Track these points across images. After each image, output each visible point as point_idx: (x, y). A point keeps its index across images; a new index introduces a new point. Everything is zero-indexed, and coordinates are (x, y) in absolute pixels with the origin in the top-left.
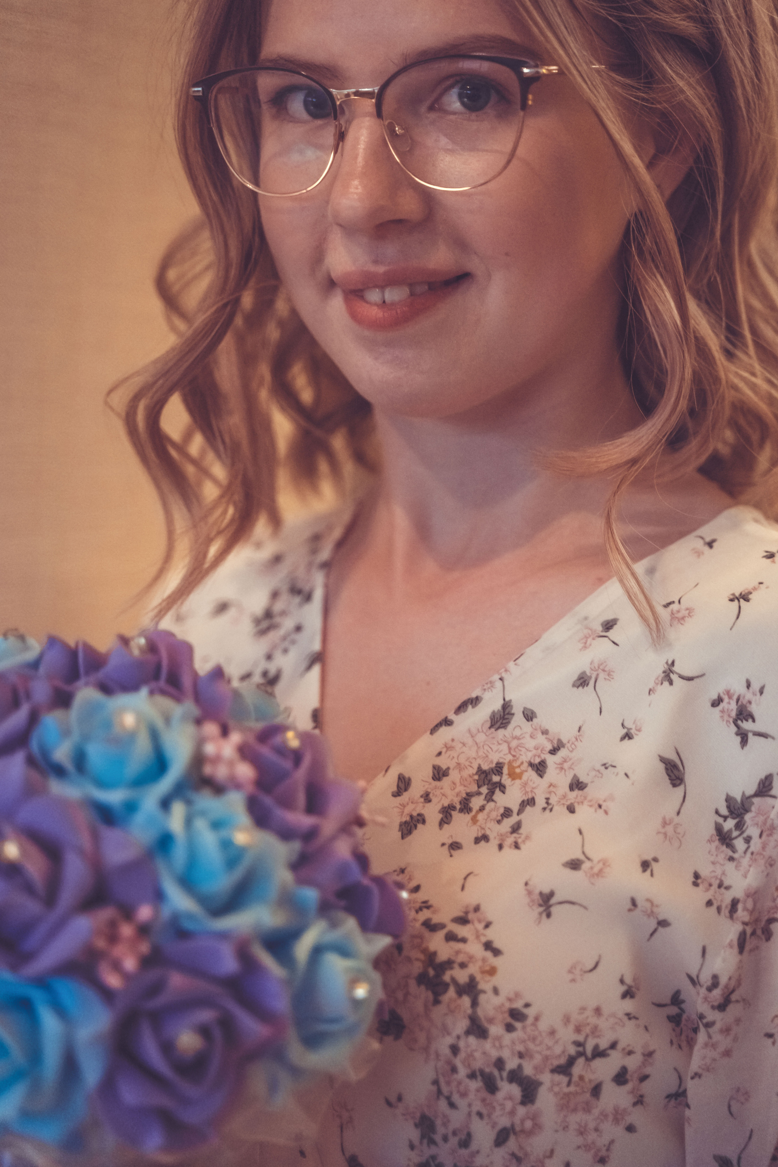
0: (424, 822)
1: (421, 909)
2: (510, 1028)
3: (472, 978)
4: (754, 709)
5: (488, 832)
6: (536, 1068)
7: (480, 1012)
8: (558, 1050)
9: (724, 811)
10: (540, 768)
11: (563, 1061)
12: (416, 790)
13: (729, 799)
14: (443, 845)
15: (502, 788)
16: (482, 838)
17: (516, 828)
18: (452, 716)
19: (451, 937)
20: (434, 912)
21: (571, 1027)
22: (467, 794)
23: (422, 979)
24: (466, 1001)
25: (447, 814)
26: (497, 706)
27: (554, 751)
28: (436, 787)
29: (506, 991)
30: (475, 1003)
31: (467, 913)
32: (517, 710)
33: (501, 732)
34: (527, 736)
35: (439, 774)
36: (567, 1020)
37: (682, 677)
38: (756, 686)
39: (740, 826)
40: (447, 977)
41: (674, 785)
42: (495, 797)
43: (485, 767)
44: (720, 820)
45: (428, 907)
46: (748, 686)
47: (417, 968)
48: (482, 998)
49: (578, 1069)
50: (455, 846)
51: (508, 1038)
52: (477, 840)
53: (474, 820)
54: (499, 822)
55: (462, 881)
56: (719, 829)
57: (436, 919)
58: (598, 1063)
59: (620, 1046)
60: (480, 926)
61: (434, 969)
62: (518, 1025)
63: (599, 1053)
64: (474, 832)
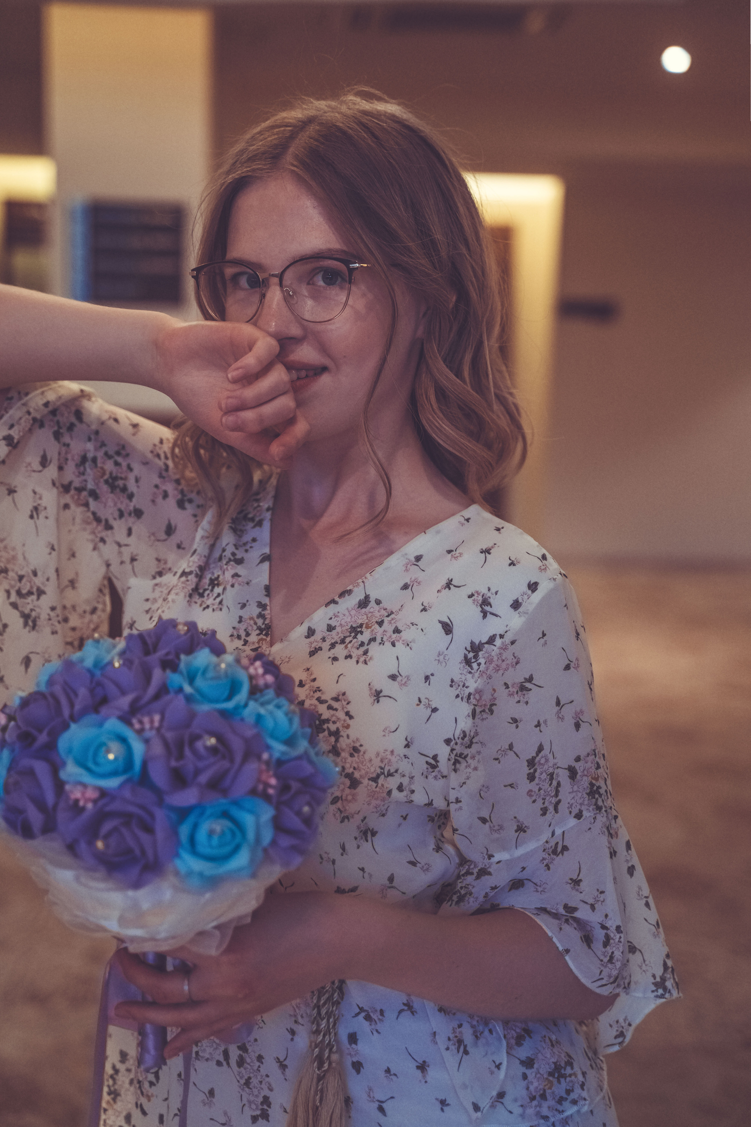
0: (321, 650)
1: (316, 691)
2: (352, 755)
3: (338, 729)
4: (491, 601)
5: (352, 654)
7: (338, 745)
8: (372, 770)
9: (469, 649)
10: (380, 623)
11: (374, 775)
12: (318, 636)
13: (472, 643)
14: (329, 658)
15: (362, 633)
16: (349, 657)
17: (366, 653)
18: (336, 598)
19: (330, 707)
20: (322, 694)
21: (379, 759)
22: (344, 637)
24: (333, 739)
25: (333, 645)
26: (362, 597)
27: (388, 616)
28: (329, 635)
29: (353, 737)
30: (337, 741)
31: (339, 695)
32: (372, 599)
33: (364, 610)
34: (376, 611)
35: (330, 628)
36: (378, 754)
37: (455, 586)
38: (493, 590)
39: (476, 657)
40: (325, 726)
41: (447, 634)
42: (358, 637)
43: (354, 626)
44: (467, 653)
45: (320, 691)
46: (489, 589)
48: (341, 739)
49: (381, 780)
50: (335, 659)
51: (350, 759)
52: (346, 657)
53: (346, 647)
54: (358, 649)
55: (337, 678)
56: (466, 657)
57: (323, 698)
58: (390, 779)
59: (399, 772)
60: (345, 703)
61: (319, 721)
62: (356, 755)
63: (390, 774)
64: (345, 653)
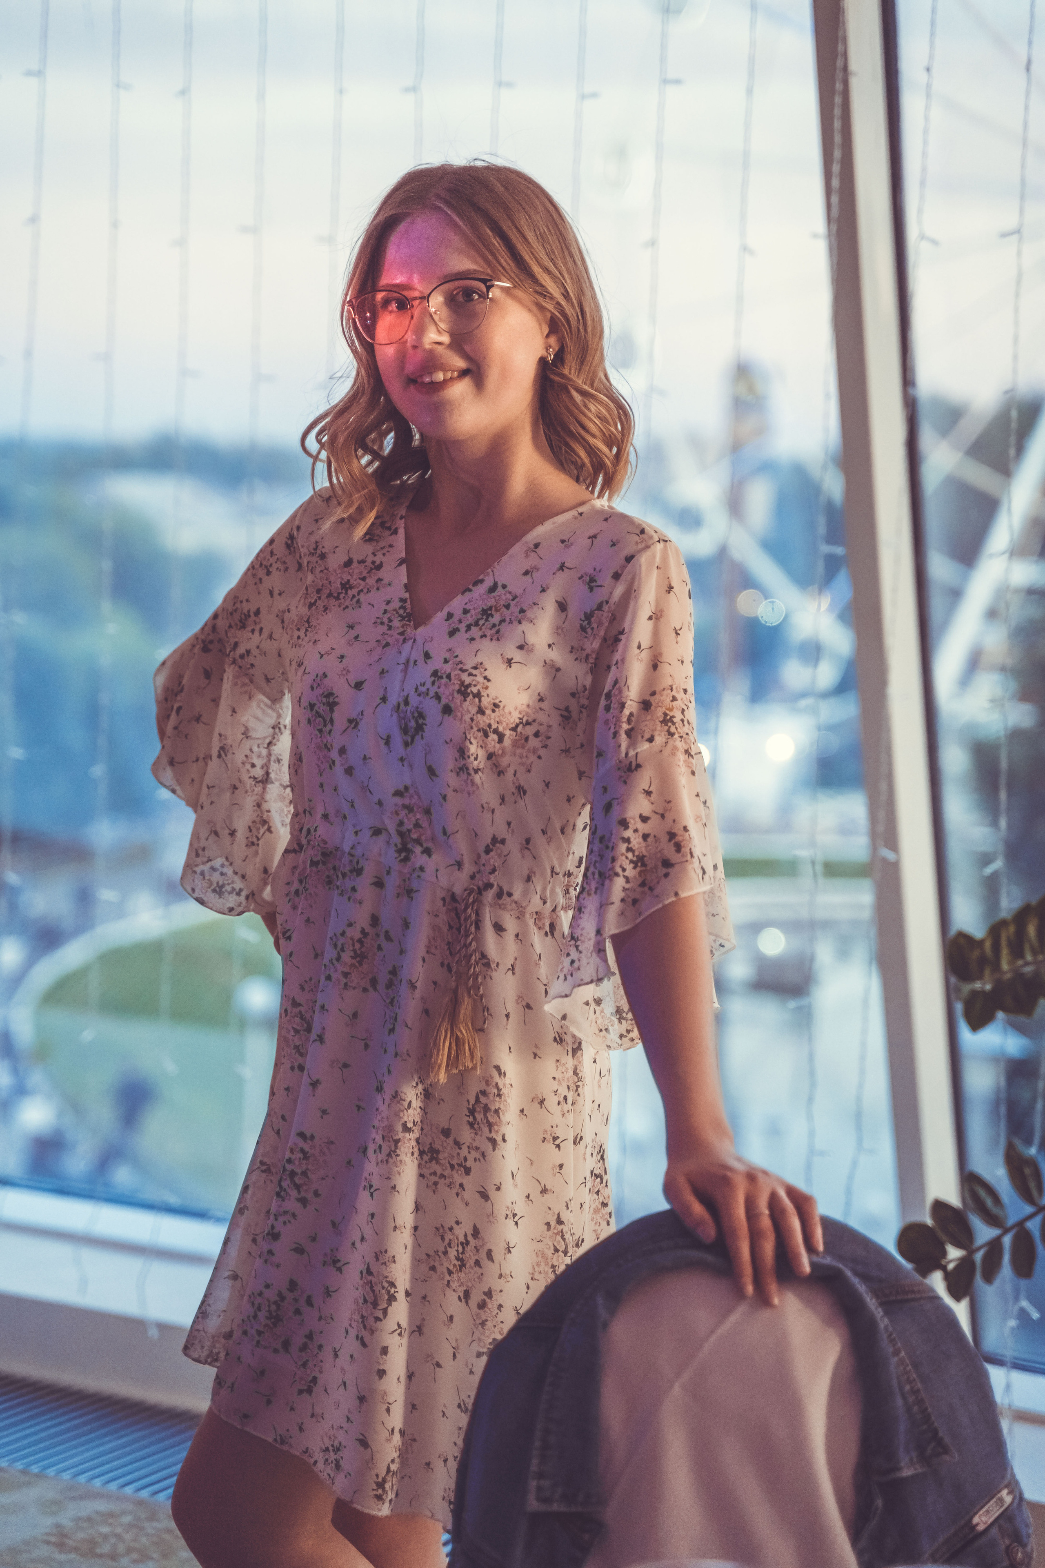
0: (459, 631)
1: (458, 664)
2: (494, 711)
3: (479, 691)
4: (597, 577)
6: (504, 728)
7: (482, 705)
8: (512, 721)
9: (583, 618)
10: (508, 607)
11: (514, 725)
12: (455, 619)
13: (585, 613)
14: (467, 638)
15: (492, 615)
16: (484, 636)
18: (470, 587)
19: (470, 674)
20: (464, 665)
21: (518, 712)
22: (478, 619)
23: (459, 691)
24: (477, 700)
25: (469, 628)
26: (492, 584)
27: (514, 599)
28: (465, 618)
29: (493, 695)
30: (480, 701)
31: (477, 665)
32: (500, 585)
33: (492, 594)
34: (504, 596)
35: (466, 611)
36: (516, 708)
37: (567, 568)
39: (589, 623)
40: (469, 691)
41: (563, 612)
42: (489, 619)
43: (485, 608)
44: (582, 622)
45: (461, 663)
46: (594, 570)
47: (457, 687)
48: (483, 699)
49: (520, 729)
50: (472, 638)
51: (493, 715)
52: (482, 637)
53: (480, 628)
54: (491, 629)
55: (475, 654)
56: (581, 626)
57: (465, 667)
58: (528, 727)
59: (537, 721)
60: (482, 670)
61: (464, 687)
62: (497, 710)
63: (528, 724)
64: (480, 634)
